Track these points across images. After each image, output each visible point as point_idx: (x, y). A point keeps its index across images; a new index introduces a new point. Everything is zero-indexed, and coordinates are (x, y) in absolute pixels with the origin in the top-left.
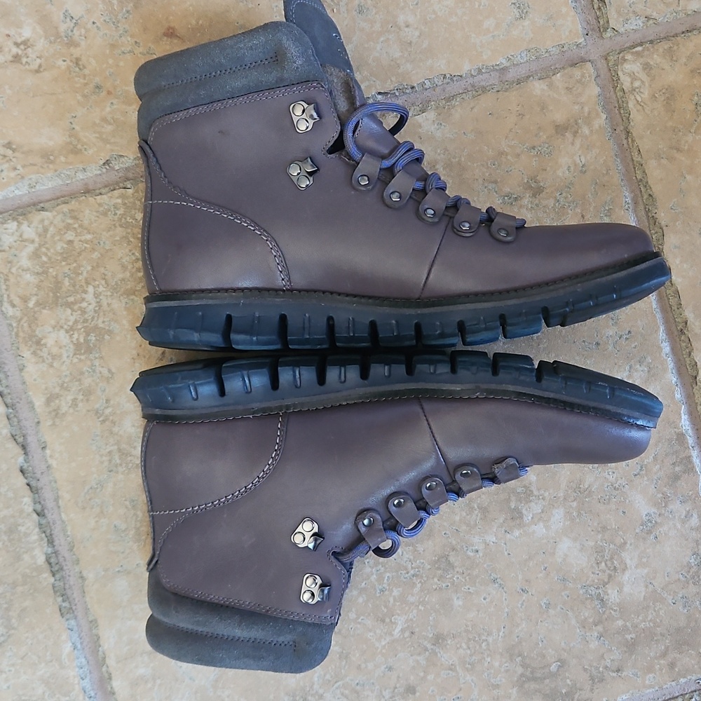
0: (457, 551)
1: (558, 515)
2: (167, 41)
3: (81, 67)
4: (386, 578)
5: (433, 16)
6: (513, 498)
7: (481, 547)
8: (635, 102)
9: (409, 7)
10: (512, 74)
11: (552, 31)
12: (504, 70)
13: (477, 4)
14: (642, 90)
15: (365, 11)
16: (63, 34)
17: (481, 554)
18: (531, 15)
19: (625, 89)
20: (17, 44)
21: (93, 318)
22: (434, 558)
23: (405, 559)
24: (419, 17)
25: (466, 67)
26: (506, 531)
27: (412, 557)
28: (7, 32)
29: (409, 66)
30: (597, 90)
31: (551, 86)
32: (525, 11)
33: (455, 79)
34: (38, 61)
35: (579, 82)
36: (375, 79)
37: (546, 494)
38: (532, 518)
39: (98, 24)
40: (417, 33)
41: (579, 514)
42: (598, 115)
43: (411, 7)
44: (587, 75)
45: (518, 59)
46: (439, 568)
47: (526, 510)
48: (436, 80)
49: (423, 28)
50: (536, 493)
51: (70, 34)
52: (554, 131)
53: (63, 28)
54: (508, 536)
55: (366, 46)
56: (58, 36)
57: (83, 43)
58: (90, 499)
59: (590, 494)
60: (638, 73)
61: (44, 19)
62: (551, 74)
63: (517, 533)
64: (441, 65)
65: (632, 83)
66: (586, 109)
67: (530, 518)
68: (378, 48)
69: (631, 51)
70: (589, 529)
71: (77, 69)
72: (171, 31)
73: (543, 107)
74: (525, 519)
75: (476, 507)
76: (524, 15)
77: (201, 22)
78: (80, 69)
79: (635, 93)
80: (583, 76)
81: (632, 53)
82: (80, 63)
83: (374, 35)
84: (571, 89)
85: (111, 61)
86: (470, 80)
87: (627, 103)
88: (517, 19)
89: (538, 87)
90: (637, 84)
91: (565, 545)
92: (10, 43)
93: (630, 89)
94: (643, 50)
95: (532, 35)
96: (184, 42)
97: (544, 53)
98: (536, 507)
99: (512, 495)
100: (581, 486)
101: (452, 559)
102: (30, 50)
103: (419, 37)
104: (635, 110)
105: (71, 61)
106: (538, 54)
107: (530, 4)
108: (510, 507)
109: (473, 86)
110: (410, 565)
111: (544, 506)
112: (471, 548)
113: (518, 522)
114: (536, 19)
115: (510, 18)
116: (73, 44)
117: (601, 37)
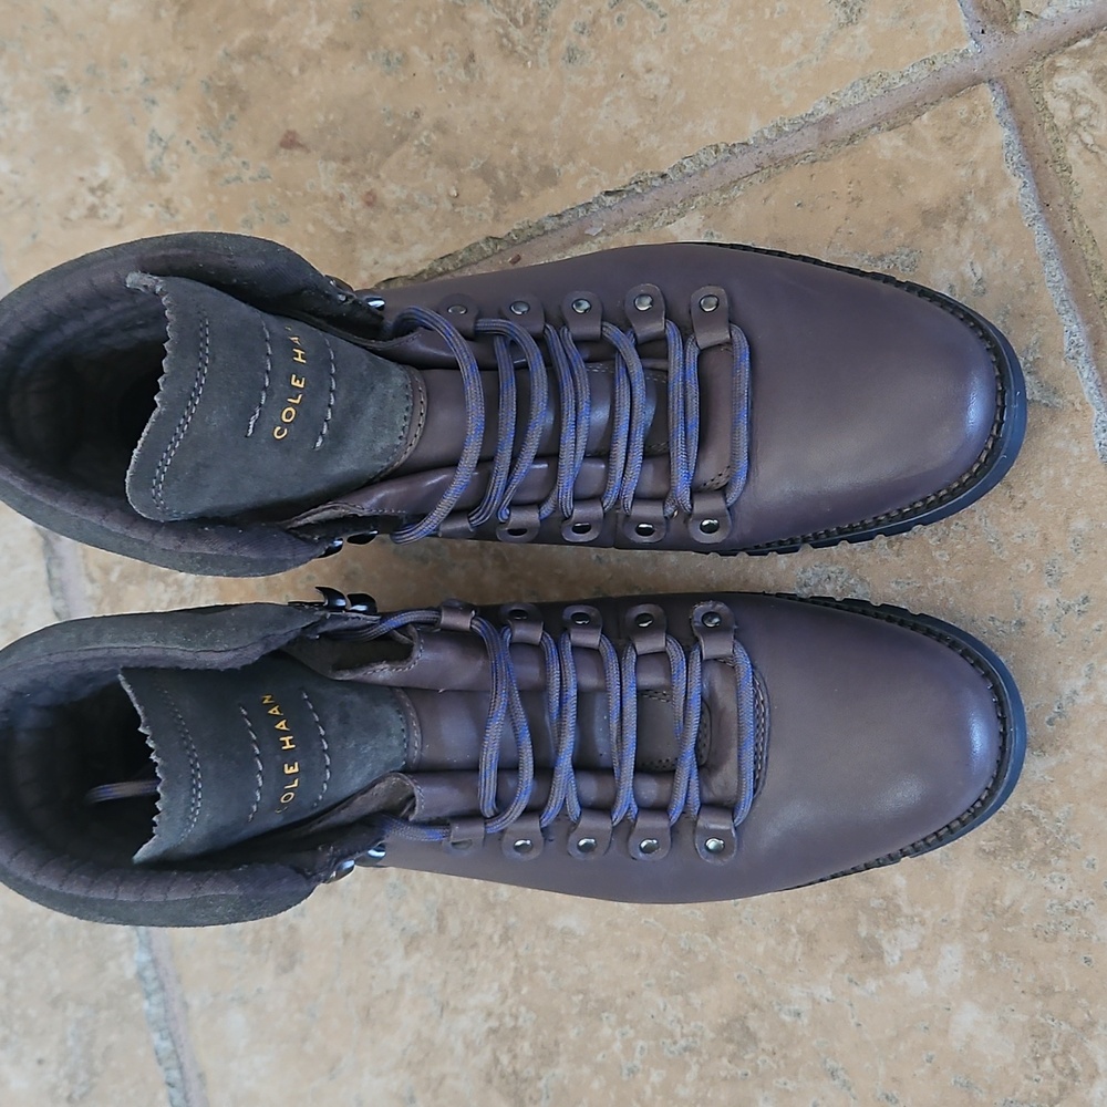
0: (761, 1010)
1: (952, 956)
2: (285, 154)
3: (173, 212)
4: (638, 1049)
5: (692, 46)
6: (863, 918)
7: (806, 1007)
8: (1081, 147)
9: (650, 37)
10: (842, 127)
11: (909, 37)
12: (828, 121)
13: (768, 11)
14: (1094, 122)
15: (578, 56)
16: (148, 166)
17: (805, 1020)
18: (868, 15)
19: (1059, 124)
20: (92, 191)
21: (193, 596)
22: (720, 1021)
23: (670, 1018)
24: (667, 51)
25: (753, 127)
26: (851, 981)
27: (681, 1016)
28: (81, 174)
29: (654, 140)
30: (1003, 134)
31: (911, 139)
32: (856, 8)
33: (736, 150)
34: (120, 211)
35: (964, 125)
36: (598, 170)
37: (927, 914)
38: (901, 959)
39: (194, 143)
40: (666, 80)
41: (996, 958)
42: (1005, 180)
43: (654, 37)
44: (981, 108)
45: (848, 100)
46: (730, 1040)
47: (889, 942)
48: (702, 157)
49: (675, 69)
50: (906, 910)
51: (159, 163)
52: (919, 223)
53: (149, 156)
54: (856, 991)
55: (582, 115)
56: (142, 169)
57: (175, 176)
59: (1016, 918)
60: (1084, 89)
61: (126, 148)
62: (913, 116)
63: (872, 985)
64: (709, 129)
65: (1072, 112)
66: (982, 174)
67: (896, 958)
68: (602, 116)
69: (1068, 49)
70: (1016, 988)
71: (168, 216)
72: (290, 137)
73: (898, 181)
74: (887, 959)
75: (794, 930)
76: (854, 17)
77: (331, 117)
78: (172, 215)
79: (1080, 130)
80: (973, 111)
81: (1071, 53)
82: (171, 206)
83: (595, 95)
84: (949, 139)
85: (211, 198)
86: (768, 150)
87: (1065, 151)
88: (841, 26)
89: (887, 145)
90: (1082, 111)
91: (968, 1017)
92: (84, 190)
93: (1069, 124)
94: (1093, 45)
95: (872, 51)
96: (308, 151)
97: (897, 80)
98: (908, 938)
99: (860, 913)
100: (997, 902)
101: (752, 1024)
102: (108, 196)
103: (669, 86)
104: (1081, 162)
105: (160, 205)
106: (886, 83)
108: (857, 934)
109: (772, 159)
110: (678, 1030)
111: (924, 937)
112: (786, 1007)
113: (874, 963)
114: (878, 21)
115: (830, 25)
116: (161, 178)
117: (1010, 33)
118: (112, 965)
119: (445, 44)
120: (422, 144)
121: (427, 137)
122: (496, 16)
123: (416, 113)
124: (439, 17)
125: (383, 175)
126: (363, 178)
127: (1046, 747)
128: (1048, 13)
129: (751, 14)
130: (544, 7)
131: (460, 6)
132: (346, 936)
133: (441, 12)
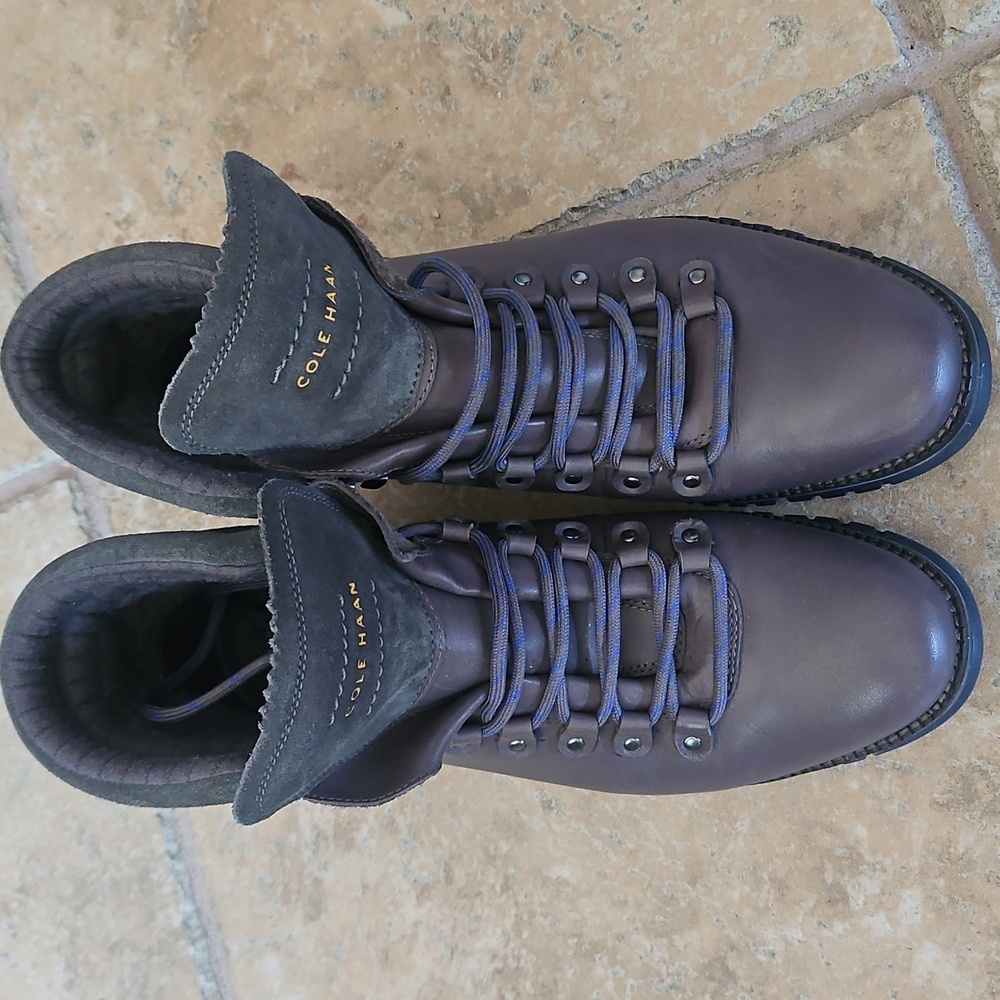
0: (739, 951)
1: (911, 901)
4: (629, 987)
5: (645, 72)
6: (828, 866)
7: (779, 948)
9: (607, 66)
10: (785, 140)
11: (843, 56)
12: (771, 136)
13: (713, 37)
15: (543, 86)
16: (166, 200)
17: (779, 960)
18: (805, 37)
19: (985, 130)
20: (118, 224)
22: (702, 961)
23: (657, 959)
24: (623, 78)
25: (703, 144)
26: (820, 923)
27: (667, 956)
28: (107, 210)
29: (614, 159)
30: (934, 141)
31: (848, 149)
32: (794, 31)
33: (689, 165)
35: (897, 135)
36: (564, 189)
37: (887, 862)
38: (865, 903)
39: (204, 178)
40: (622, 104)
41: (953, 902)
42: (936, 183)
43: (611, 65)
44: (912, 118)
45: (790, 115)
46: (711, 978)
47: (854, 887)
48: (658, 173)
49: (631, 94)
50: (869, 858)
51: (175, 198)
52: (859, 226)
53: (166, 191)
54: (824, 932)
55: (548, 139)
56: (161, 204)
57: (189, 209)
58: (229, 839)
59: (970, 865)
61: (145, 185)
62: (849, 128)
63: (839, 927)
64: (664, 148)
65: (997, 118)
66: (915, 179)
67: (860, 902)
68: (566, 140)
69: (991, 61)
70: (972, 929)
72: (289, 170)
73: (837, 188)
74: (852, 903)
75: (766, 877)
76: (792, 39)
77: (325, 150)
80: (904, 122)
81: (994, 64)
82: (187, 235)
83: (559, 120)
84: (884, 147)
86: (717, 163)
87: (992, 155)
88: (781, 48)
89: (826, 155)
91: (928, 956)
92: (111, 224)
93: (994, 130)
95: (810, 69)
96: (306, 182)
97: (834, 96)
98: (871, 885)
99: (826, 861)
100: (952, 850)
101: (731, 964)
102: (132, 229)
103: (626, 109)
105: (178, 234)
106: (824, 99)
107: (801, 17)
108: (824, 881)
109: (722, 172)
110: (664, 969)
111: (885, 883)
112: (762, 948)
113: (840, 906)
114: (814, 42)
115: (770, 48)
116: (178, 210)
117: (937, 47)
118: (161, 916)
119: (423, 80)
120: (405, 171)
121: (411, 165)
122: (469, 53)
123: (400, 143)
124: (416, 55)
125: (373, 201)
126: (355, 204)
127: (992, 706)
128: (971, 28)
129: (698, 40)
130: (510, 42)
131: (435, 45)
132: (365, 887)
133: (418, 51)
